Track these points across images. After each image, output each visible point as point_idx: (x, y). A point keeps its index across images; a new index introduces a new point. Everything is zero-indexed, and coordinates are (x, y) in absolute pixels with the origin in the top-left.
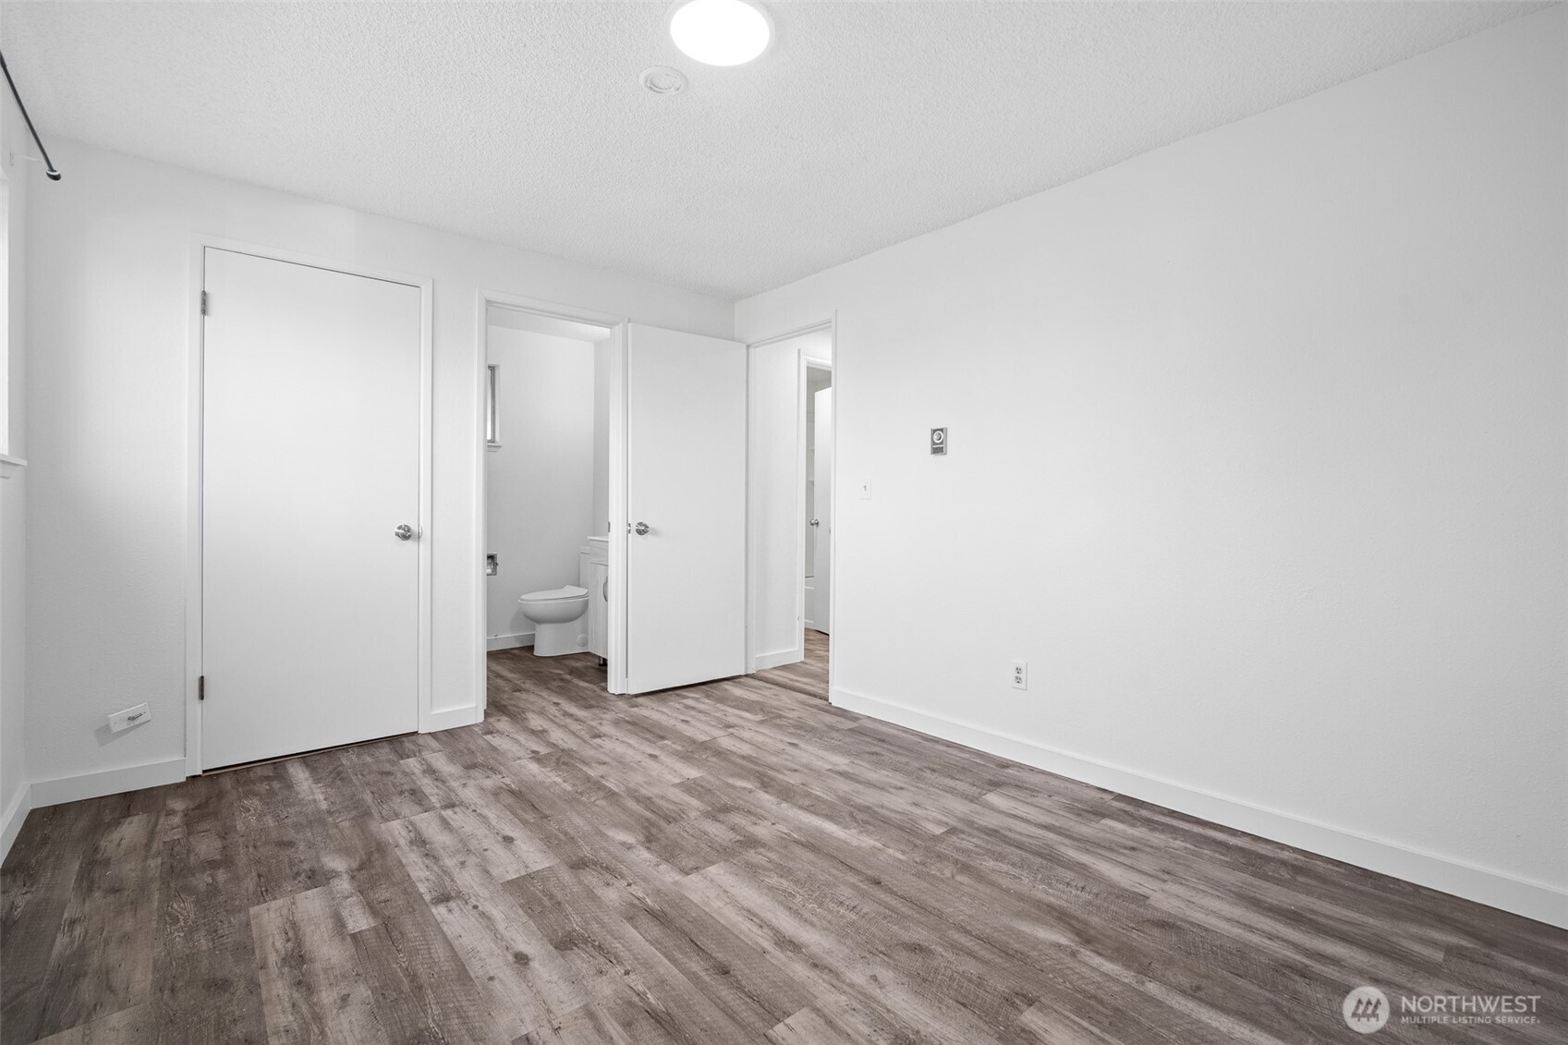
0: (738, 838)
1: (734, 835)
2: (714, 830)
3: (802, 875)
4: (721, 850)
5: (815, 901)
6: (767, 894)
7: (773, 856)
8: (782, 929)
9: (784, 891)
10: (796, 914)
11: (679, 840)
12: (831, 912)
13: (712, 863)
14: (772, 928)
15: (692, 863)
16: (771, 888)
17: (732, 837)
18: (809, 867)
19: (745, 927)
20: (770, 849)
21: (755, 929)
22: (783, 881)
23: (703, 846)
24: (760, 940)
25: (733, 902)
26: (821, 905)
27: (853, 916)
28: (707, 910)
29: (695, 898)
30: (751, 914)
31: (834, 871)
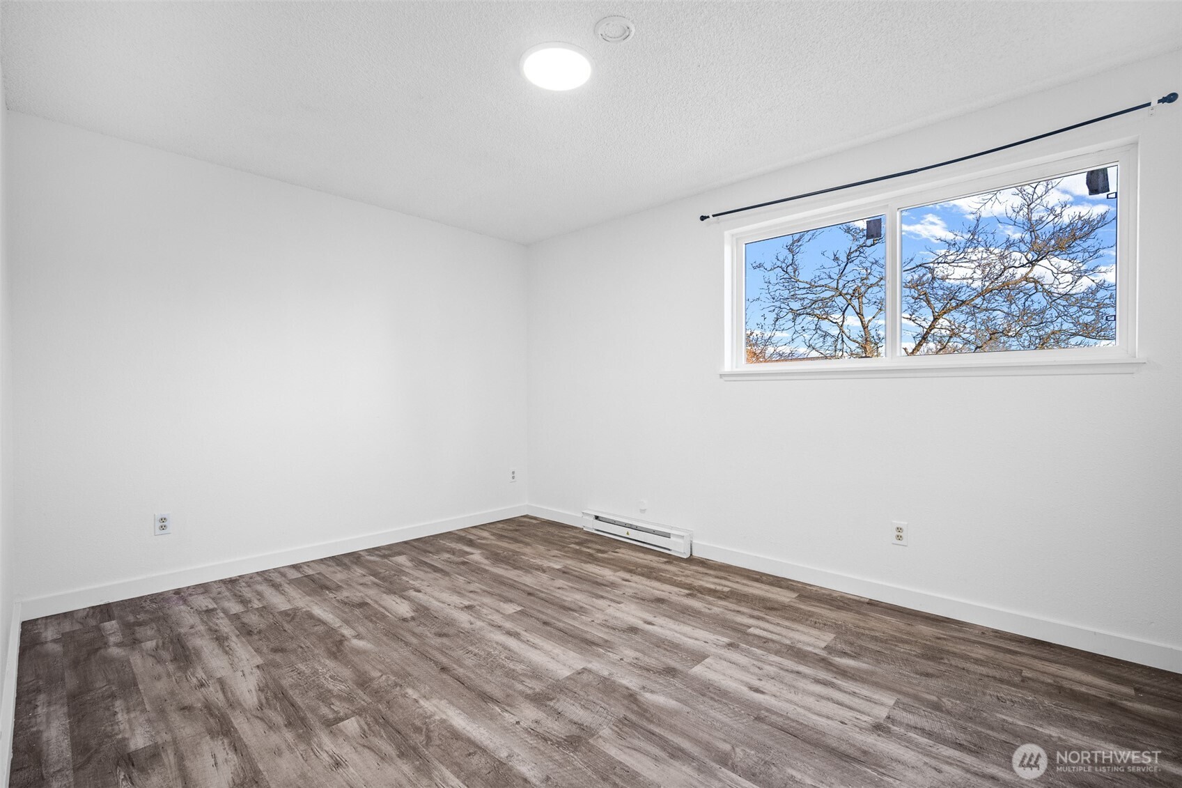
0: (552, 704)
1: (556, 707)
2: (577, 711)
3: (498, 672)
4: (564, 690)
5: (492, 655)
6: (525, 658)
7: (520, 687)
8: (515, 640)
9: (512, 660)
10: (506, 648)
11: (605, 698)
12: (484, 650)
13: (568, 678)
14: (523, 641)
15: (585, 676)
16: (521, 662)
17: (558, 704)
18: (490, 678)
19: (537, 640)
20: (521, 693)
21: (531, 640)
22: (512, 667)
23: (582, 693)
24: (528, 635)
25: (547, 653)
26: (489, 653)
27: (470, 648)
28: (562, 648)
29: (572, 654)
30: (534, 646)
31: (472, 676)
